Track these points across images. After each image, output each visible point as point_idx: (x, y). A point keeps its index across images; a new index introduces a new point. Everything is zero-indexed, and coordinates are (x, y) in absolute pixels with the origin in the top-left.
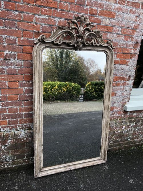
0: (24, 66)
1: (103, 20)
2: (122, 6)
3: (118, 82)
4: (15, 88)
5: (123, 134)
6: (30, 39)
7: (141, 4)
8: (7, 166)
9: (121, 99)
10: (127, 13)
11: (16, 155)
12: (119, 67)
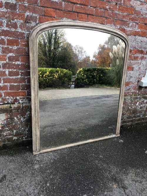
3: (137, 55)
5: (137, 110)
8: (26, 138)
9: (138, 75)
12: (139, 38)
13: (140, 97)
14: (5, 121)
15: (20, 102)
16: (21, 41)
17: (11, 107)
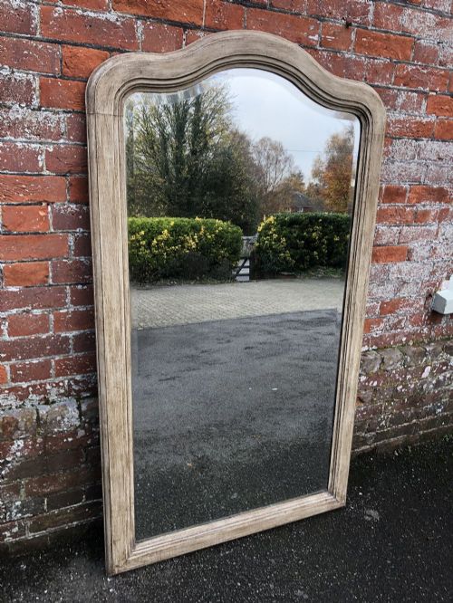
0: (69, 139)
3: (424, 206)
4: (36, 233)
5: (424, 394)
6: (92, 15)
8: (14, 535)
9: (426, 273)
11: (46, 495)
12: (432, 147)
13: (434, 350)
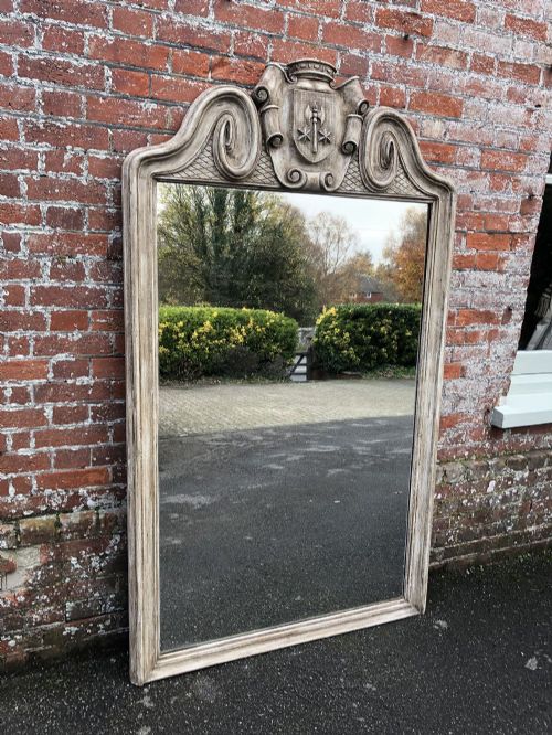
1: (424, 124)
2: (482, 77)
3: (473, 328)
5: (491, 509)
7: (543, 70)
10: (498, 101)
12: (474, 277)
13: (497, 464)
14: (39, 572)
15: (90, 503)
16: (94, 315)
17: (58, 525)
